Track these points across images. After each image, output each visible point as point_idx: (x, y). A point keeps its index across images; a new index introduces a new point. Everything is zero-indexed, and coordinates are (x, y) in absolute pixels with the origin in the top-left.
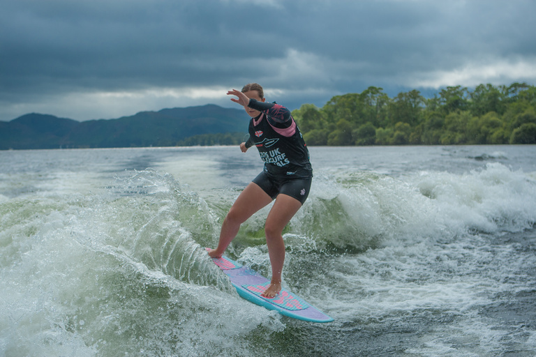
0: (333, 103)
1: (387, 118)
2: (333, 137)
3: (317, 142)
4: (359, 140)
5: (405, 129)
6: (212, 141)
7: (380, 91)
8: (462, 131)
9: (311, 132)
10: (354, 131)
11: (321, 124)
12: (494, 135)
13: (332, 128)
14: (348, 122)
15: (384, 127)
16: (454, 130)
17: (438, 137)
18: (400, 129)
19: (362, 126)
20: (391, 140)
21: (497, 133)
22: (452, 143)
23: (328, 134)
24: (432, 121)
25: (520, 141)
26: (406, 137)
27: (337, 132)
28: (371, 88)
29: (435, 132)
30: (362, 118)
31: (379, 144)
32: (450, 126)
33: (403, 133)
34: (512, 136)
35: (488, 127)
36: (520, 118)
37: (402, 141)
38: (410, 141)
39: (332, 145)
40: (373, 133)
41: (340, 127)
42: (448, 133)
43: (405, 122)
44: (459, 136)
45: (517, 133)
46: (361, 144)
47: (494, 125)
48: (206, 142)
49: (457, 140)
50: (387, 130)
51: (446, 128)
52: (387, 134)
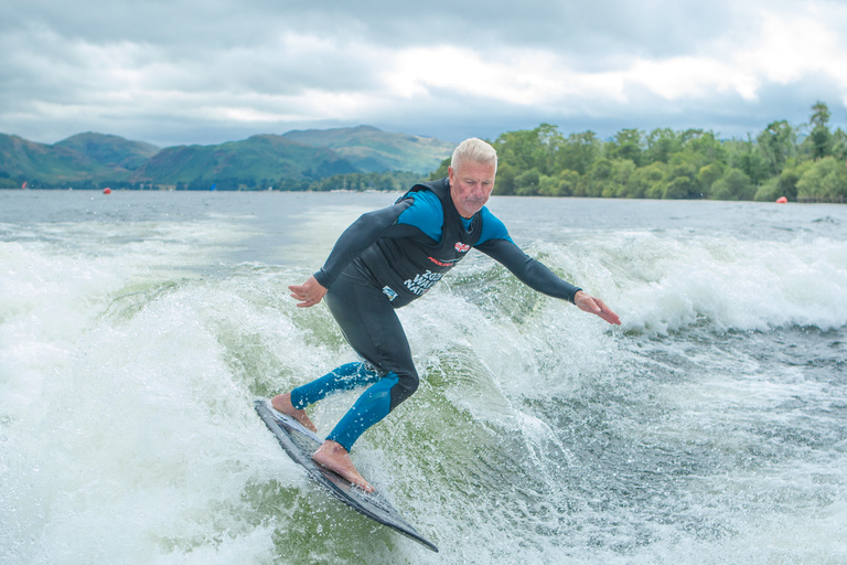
0: (503, 142)
1: (556, 164)
4: (521, 190)
5: (573, 179)
7: (556, 129)
8: (625, 183)
10: (516, 178)
12: (651, 190)
14: (510, 167)
15: (549, 175)
16: (617, 182)
17: (601, 189)
18: (567, 179)
19: (527, 173)
20: (555, 190)
21: (655, 185)
22: (614, 196)
24: (599, 170)
25: (672, 196)
26: (571, 188)
28: (544, 125)
29: (599, 183)
30: (530, 162)
31: (543, 195)
32: (614, 177)
33: (568, 183)
34: (665, 191)
35: (648, 179)
36: (675, 171)
37: (567, 192)
38: (576, 192)
40: (536, 182)
42: (611, 184)
43: (572, 170)
44: (622, 188)
45: (670, 188)
46: (522, 195)
47: (655, 177)
49: (619, 192)
50: (553, 178)
51: (611, 178)
52: (551, 183)
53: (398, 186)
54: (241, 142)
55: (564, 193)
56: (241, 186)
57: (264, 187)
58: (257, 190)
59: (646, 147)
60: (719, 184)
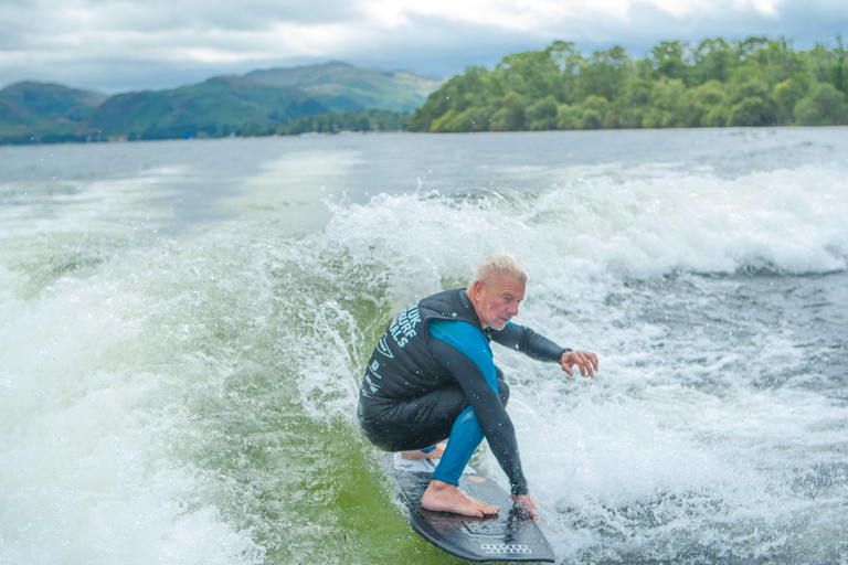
0: (505, 66)
1: (577, 90)
2: (497, 119)
3: (476, 127)
4: (535, 124)
5: (600, 107)
6: (335, 127)
7: (571, 47)
8: (671, 109)
9: (469, 110)
10: (528, 109)
11: (484, 99)
12: (710, 116)
13: (499, 105)
14: (519, 97)
15: (569, 103)
16: (661, 108)
17: (640, 118)
18: (592, 106)
19: (540, 102)
20: (577, 122)
21: (714, 111)
22: (658, 126)
23: (492, 113)
24: (635, 94)
25: (741, 122)
26: (599, 118)
27: (503, 111)
28: (558, 43)
29: (636, 111)
30: (544, 89)
31: (563, 128)
32: (657, 102)
33: (595, 113)
34: (730, 117)
35: (704, 102)
36: (742, 90)
37: (594, 124)
38: (606, 123)
39: (497, 130)
40: (553, 112)
41: (508, 103)
42: (654, 112)
43: (599, 95)
44: (667, 116)
45: (737, 112)
46: (536, 129)
47: (712, 99)
48: (325, 127)
49: (665, 121)
50: (575, 107)
51: (652, 105)
52: (573, 114)
53: (375, 126)
54: (198, 86)
55: (591, 125)
56: (200, 134)
57: (225, 134)
58: (218, 137)
59: (692, 63)
60: (804, 105)
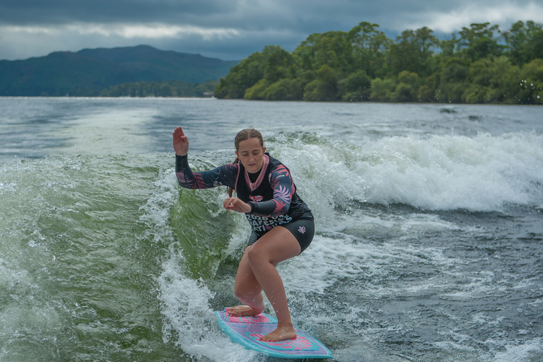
0: (310, 44)
1: (385, 66)
2: (311, 90)
3: (288, 95)
4: (349, 94)
5: (412, 81)
6: (145, 91)
7: (375, 28)
8: (496, 85)
9: (281, 81)
10: (341, 81)
11: (293, 72)
13: (310, 78)
14: (332, 70)
15: (382, 76)
17: (460, 93)
18: (405, 80)
19: (353, 76)
20: (392, 95)
23: (304, 84)
24: (451, 70)
26: (412, 91)
27: (316, 82)
28: (364, 24)
29: (457, 86)
31: (376, 100)
32: (477, 78)
33: (409, 86)
35: (535, 80)
37: (407, 97)
38: (419, 97)
39: (311, 99)
40: (368, 85)
41: (321, 76)
42: (474, 88)
43: (411, 71)
44: (491, 92)
46: (348, 100)
48: (137, 92)
49: (488, 97)
50: (386, 81)
51: (471, 81)
52: (387, 86)
54: (43, 58)
55: (403, 97)
